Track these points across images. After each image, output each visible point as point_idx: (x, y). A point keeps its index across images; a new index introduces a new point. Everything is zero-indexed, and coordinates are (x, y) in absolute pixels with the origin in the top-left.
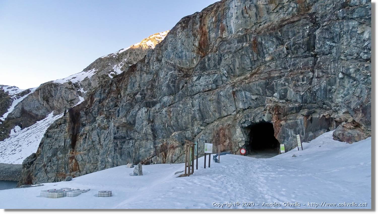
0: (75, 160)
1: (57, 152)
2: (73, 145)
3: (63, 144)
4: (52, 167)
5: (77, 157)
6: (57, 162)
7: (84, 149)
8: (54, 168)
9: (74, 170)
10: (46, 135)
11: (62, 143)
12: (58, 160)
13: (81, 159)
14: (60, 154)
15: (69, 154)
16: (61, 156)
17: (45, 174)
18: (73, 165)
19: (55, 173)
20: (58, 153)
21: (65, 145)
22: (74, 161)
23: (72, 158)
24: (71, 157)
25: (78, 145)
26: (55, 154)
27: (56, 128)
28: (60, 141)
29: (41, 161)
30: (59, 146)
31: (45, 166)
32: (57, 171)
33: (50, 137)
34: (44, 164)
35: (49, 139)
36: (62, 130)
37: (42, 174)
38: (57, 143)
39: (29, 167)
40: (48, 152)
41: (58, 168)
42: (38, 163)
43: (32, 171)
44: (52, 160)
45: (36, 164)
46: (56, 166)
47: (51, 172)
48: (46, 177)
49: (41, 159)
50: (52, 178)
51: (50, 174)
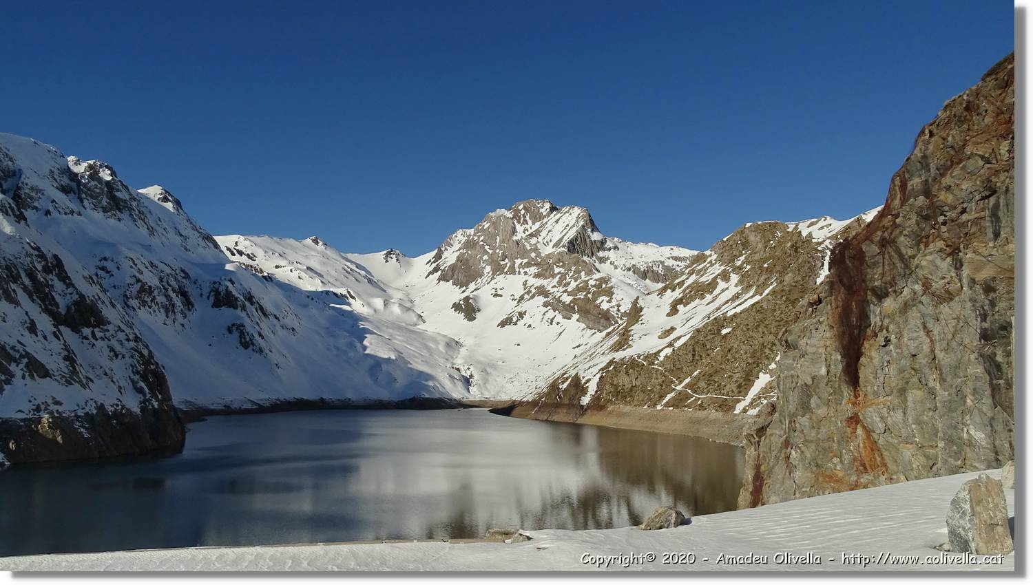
0: (864, 427)
1: (810, 396)
2: (852, 375)
3: (823, 371)
4: (800, 448)
5: (865, 418)
6: (813, 434)
7: (887, 389)
8: (808, 455)
9: (868, 467)
10: (783, 343)
11: (820, 368)
12: (816, 425)
13: (881, 426)
14: (818, 406)
15: (847, 409)
16: (822, 412)
17: (787, 473)
18: (861, 445)
19: (812, 472)
20: (812, 401)
21: (828, 372)
22: (860, 430)
23: (854, 420)
24: (851, 418)
25: (865, 373)
26: (805, 407)
27: (810, 317)
28: (813, 362)
29: (782, 429)
30: (813, 379)
31: (787, 444)
32: (817, 466)
33: (795, 349)
34: (787, 438)
35: (792, 353)
36: (819, 320)
37: (780, 471)
38: (808, 368)
39: (759, 445)
40: (791, 398)
41: (819, 455)
42: (774, 431)
43: (764, 456)
44: (797, 425)
45: (771, 435)
46: (813, 446)
47: (801, 465)
48: (788, 482)
49: (781, 421)
50: (803, 486)
51: (798, 474)
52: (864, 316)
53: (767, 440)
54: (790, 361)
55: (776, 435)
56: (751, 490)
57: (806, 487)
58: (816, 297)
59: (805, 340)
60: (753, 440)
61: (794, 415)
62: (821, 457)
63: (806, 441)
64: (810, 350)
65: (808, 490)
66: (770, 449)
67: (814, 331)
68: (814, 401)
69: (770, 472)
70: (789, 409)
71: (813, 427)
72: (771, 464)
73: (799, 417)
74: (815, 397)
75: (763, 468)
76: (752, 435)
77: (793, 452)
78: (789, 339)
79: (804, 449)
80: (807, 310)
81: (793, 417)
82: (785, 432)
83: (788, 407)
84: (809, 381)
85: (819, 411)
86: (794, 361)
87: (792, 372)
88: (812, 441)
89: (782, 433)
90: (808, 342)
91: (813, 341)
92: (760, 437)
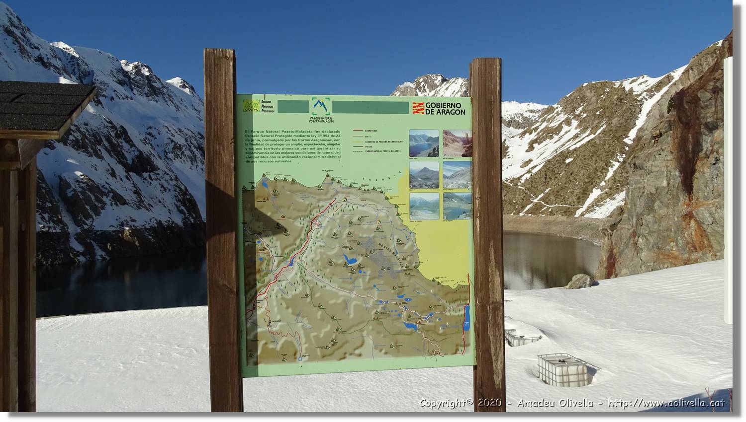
0: (696, 221)
1: (654, 202)
2: (688, 186)
3: (665, 183)
4: (645, 237)
5: (697, 215)
6: (656, 227)
7: (715, 194)
8: (652, 241)
9: (698, 248)
10: (632, 165)
11: (662, 181)
12: (658, 221)
13: (710, 219)
14: (660, 208)
15: (683, 208)
16: (663, 211)
17: (635, 254)
18: (693, 233)
19: (654, 252)
20: (656, 204)
21: (668, 184)
22: (693, 223)
23: (689, 216)
24: (686, 215)
25: (697, 183)
26: (650, 209)
27: (653, 146)
28: (657, 178)
29: (630, 224)
30: (657, 189)
31: (635, 234)
32: (658, 248)
33: (641, 169)
34: (634, 230)
35: (639, 172)
36: (662, 148)
37: (629, 252)
38: (653, 182)
39: (611, 236)
40: (638, 203)
41: (660, 241)
42: (624, 226)
43: (616, 244)
44: (644, 221)
45: (622, 229)
46: (655, 235)
47: (646, 249)
48: (636, 260)
49: (629, 219)
50: (648, 263)
51: (644, 255)
52: (698, 144)
53: (619, 233)
54: (638, 178)
55: (625, 229)
56: (605, 266)
57: (651, 263)
58: (658, 132)
59: (651, 162)
60: (606, 233)
61: (642, 214)
62: (661, 242)
63: (650, 232)
64: (654, 169)
65: (652, 264)
66: (621, 238)
67: (657, 156)
68: (657, 205)
69: (621, 253)
70: (637, 211)
71: (656, 222)
72: (622, 248)
73: (645, 216)
74: (658, 202)
75: (615, 251)
76: (606, 230)
77: (640, 240)
78: (637, 162)
79: (648, 237)
80: (650, 142)
81: (639, 217)
82: (633, 227)
83: (635, 210)
84: (654, 191)
85: (661, 211)
86: (641, 177)
87: (639, 185)
88: (655, 232)
89: (630, 227)
90: (653, 164)
91: (657, 163)
92: (613, 231)
